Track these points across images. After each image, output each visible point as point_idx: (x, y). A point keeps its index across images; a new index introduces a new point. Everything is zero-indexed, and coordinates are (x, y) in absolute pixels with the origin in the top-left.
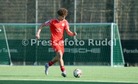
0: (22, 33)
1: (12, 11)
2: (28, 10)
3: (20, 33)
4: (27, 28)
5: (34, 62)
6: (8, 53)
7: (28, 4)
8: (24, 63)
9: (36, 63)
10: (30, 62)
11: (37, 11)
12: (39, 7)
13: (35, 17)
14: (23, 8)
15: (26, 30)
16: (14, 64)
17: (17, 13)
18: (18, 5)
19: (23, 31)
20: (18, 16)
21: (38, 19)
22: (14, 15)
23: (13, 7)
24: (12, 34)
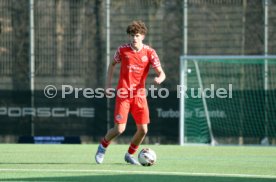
0: (234, 76)
1: (213, 30)
2: (247, 28)
3: (230, 76)
4: (245, 66)
5: (262, 138)
6: (205, 118)
7: (248, 15)
8: (241, 139)
9: (265, 140)
10: (252, 139)
11: (266, 29)
12: (270, 19)
13: (263, 42)
14: (237, 23)
15: (242, 71)
16: (219, 143)
17: (224, 34)
18: (227, 17)
19: (236, 72)
20: (227, 40)
21: (269, 46)
22: (219, 37)
23: (215, 20)
24: (214, 79)
